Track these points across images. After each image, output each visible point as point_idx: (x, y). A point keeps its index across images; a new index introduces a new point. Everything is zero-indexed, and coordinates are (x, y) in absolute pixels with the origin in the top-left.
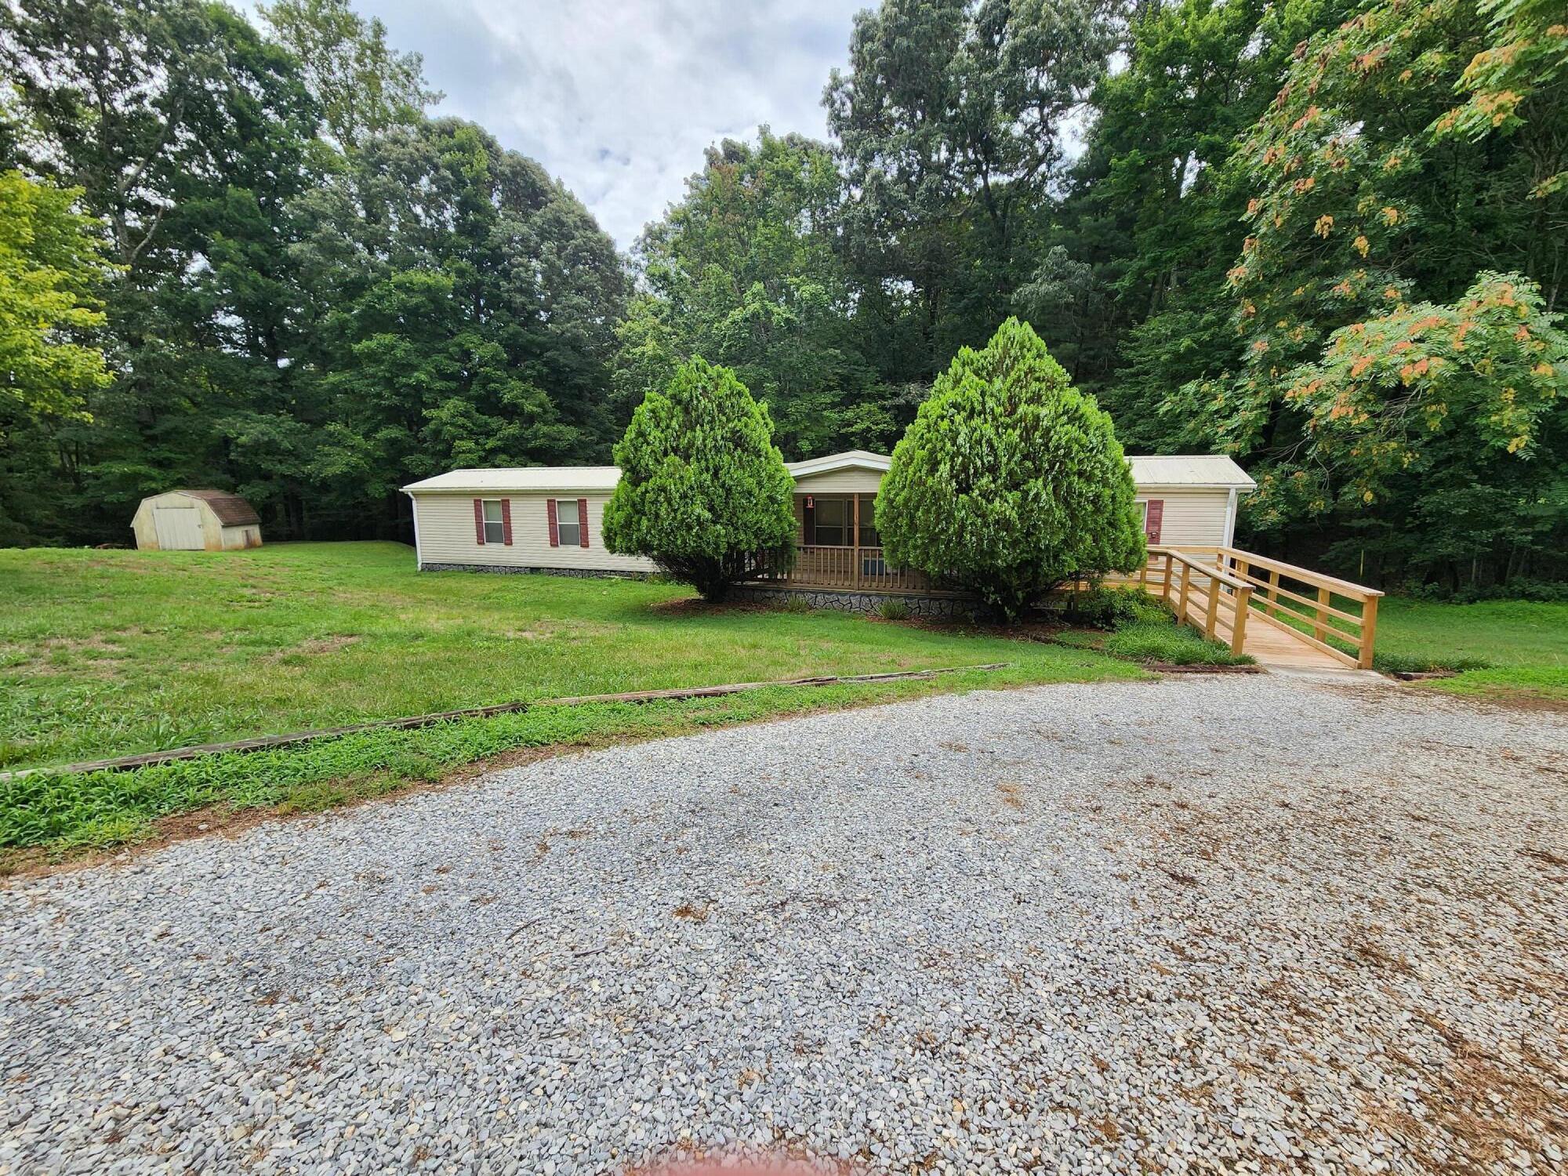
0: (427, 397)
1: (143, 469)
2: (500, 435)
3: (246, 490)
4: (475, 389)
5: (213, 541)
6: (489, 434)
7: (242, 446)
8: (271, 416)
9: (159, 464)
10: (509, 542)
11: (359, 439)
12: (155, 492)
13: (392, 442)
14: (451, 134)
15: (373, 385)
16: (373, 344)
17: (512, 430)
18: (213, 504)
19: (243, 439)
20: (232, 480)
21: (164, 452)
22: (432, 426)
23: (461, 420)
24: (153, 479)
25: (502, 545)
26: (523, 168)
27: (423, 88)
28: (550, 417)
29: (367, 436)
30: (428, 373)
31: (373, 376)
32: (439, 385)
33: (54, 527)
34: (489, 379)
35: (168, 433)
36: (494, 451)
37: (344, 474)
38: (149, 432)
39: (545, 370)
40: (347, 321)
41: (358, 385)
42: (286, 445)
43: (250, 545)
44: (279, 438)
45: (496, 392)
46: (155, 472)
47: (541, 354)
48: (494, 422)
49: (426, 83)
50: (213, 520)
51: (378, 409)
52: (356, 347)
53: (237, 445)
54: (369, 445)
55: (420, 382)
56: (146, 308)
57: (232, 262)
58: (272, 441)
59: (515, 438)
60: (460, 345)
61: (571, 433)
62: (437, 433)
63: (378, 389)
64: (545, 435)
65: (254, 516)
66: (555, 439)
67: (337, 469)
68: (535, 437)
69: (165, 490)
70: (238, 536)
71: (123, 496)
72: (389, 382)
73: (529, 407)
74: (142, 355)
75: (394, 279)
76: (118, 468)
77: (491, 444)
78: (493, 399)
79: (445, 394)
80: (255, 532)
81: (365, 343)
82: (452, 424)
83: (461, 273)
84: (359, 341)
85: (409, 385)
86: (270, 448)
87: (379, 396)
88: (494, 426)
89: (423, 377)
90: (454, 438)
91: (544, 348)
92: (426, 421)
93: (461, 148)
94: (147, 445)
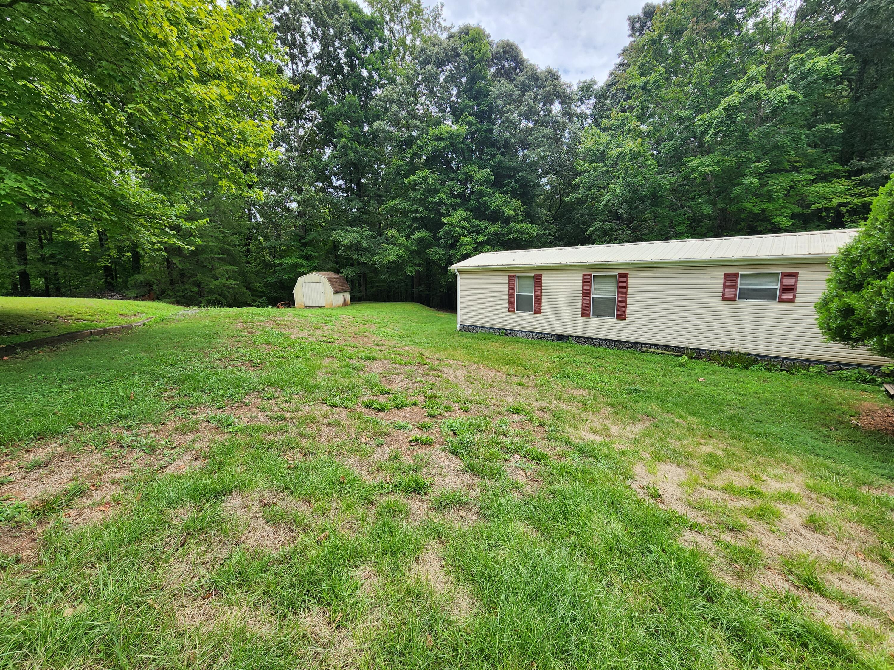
0: (443, 209)
1: (300, 261)
2: (487, 232)
3: (344, 272)
4: (473, 202)
5: (329, 302)
6: (478, 233)
7: (345, 246)
8: (359, 228)
9: (307, 258)
10: (538, 311)
11: (403, 240)
12: (304, 274)
13: (421, 240)
14: (467, 34)
15: (413, 205)
16: (415, 177)
17: (496, 228)
18: (330, 279)
19: (345, 242)
20: (338, 267)
21: (308, 251)
22: (446, 228)
23: (465, 224)
24: (303, 266)
25: (531, 314)
26: (511, 48)
27: (443, 24)
28: (520, 218)
29: (408, 237)
30: (446, 194)
31: (413, 199)
32: (451, 201)
33: (263, 292)
34: (481, 194)
35: (311, 241)
36: (482, 244)
37: (394, 262)
38: (303, 241)
39: (517, 186)
40: (401, 166)
41: (405, 205)
42: (365, 245)
43: (345, 304)
44: (362, 241)
45: (485, 203)
46: (304, 262)
47: (515, 175)
48: (483, 224)
49: (445, 21)
50: (330, 290)
51: (415, 219)
52: (406, 180)
53: (342, 246)
54: (408, 243)
55: (441, 199)
56: (305, 170)
57: (346, 138)
58: (358, 243)
59: (496, 234)
60: (466, 173)
61: (533, 229)
62: (448, 233)
63: (415, 207)
64: (517, 231)
65: (347, 287)
66: (523, 233)
67: (391, 258)
68: (510, 232)
69: (309, 272)
70: (340, 298)
71: (291, 276)
72: (422, 202)
73: (508, 211)
74: (302, 197)
75: (430, 133)
76: (290, 261)
77: (481, 238)
78: (482, 209)
79: (454, 207)
80: (348, 296)
81: (412, 177)
82: (459, 226)
83: (470, 124)
84: (407, 177)
85: (434, 202)
86: (357, 247)
87: (416, 211)
88: (482, 226)
89: (443, 196)
90: (460, 235)
91: (517, 170)
92: (444, 224)
93: (472, 40)
94: (302, 248)
